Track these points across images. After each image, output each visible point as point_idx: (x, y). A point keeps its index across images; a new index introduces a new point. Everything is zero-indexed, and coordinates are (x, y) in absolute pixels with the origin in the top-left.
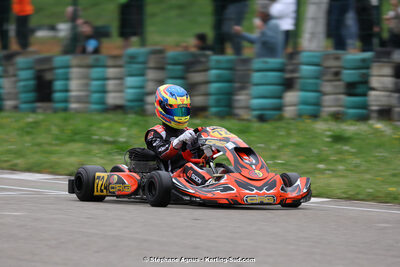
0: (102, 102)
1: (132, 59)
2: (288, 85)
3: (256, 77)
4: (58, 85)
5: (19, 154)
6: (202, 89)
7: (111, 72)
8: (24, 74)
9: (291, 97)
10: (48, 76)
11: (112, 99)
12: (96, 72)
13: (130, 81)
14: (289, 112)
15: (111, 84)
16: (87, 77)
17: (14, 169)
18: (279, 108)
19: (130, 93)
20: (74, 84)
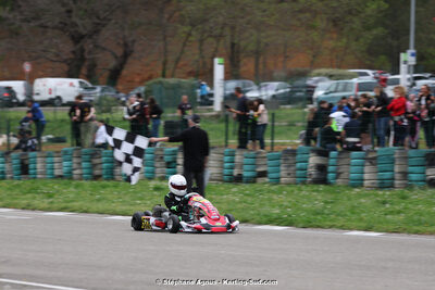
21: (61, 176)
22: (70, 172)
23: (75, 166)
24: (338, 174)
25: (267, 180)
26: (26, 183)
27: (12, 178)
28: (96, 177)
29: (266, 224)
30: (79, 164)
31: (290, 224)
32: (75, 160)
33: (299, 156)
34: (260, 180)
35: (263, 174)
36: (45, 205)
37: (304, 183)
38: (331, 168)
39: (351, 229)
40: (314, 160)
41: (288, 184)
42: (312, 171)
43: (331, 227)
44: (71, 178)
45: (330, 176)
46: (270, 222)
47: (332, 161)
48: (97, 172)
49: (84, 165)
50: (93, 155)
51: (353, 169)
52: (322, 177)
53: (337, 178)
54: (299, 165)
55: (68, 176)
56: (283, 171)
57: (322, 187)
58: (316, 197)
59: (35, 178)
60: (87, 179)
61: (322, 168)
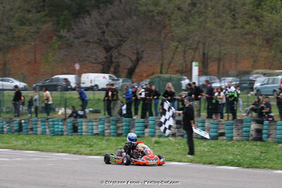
0: (92, 132)
1: (100, 120)
2: (146, 127)
3: (136, 124)
4: (79, 127)
5: (61, 148)
6: (121, 128)
7: (94, 123)
8: (69, 124)
9: (147, 130)
10: (76, 125)
11: (95, 132)
12: (90, 124)
13: (100, 126)
14: (146, 135)
15: (95, 127)
16: (88, 125)
17: (58, 152)
18: (144, 134)
19: (100, 130)
20: (84, 127)
21: (97, 134)
22: (103, 132)
23: (106, 128)
24: (269, 135)
25: (225, 138)
26: (76, 138)
27: (67, 135)
28: (119, 135)
29: (224, 165)
30: (109, 126)
31: (239, 165)
32: (106, 124)
33: (244, 124)
34: (220, 138)
35: (222, 134)
36: (87, 152)
37: (248, 140)
38: (264, 131)
39: (277, 169)
40: (254, 126)
41: (238, 141)
42: (253, 133)
43: (264, 168)
44: (104, 135)
45: (264, 136)
46: (227, 164)
47: (265, 127)
48: (120, 132)
49: (112, 127)
50: (117, 121)
51: (278, 132)
52: (259, 137)
53: (268, 137)
54: (244, 129)
55: (102, 134)
56: (235, 133)
57: (259, 143)
58: (255, 149)
59: (81, 135)
60: (113, 136)
61: (259, 131)
